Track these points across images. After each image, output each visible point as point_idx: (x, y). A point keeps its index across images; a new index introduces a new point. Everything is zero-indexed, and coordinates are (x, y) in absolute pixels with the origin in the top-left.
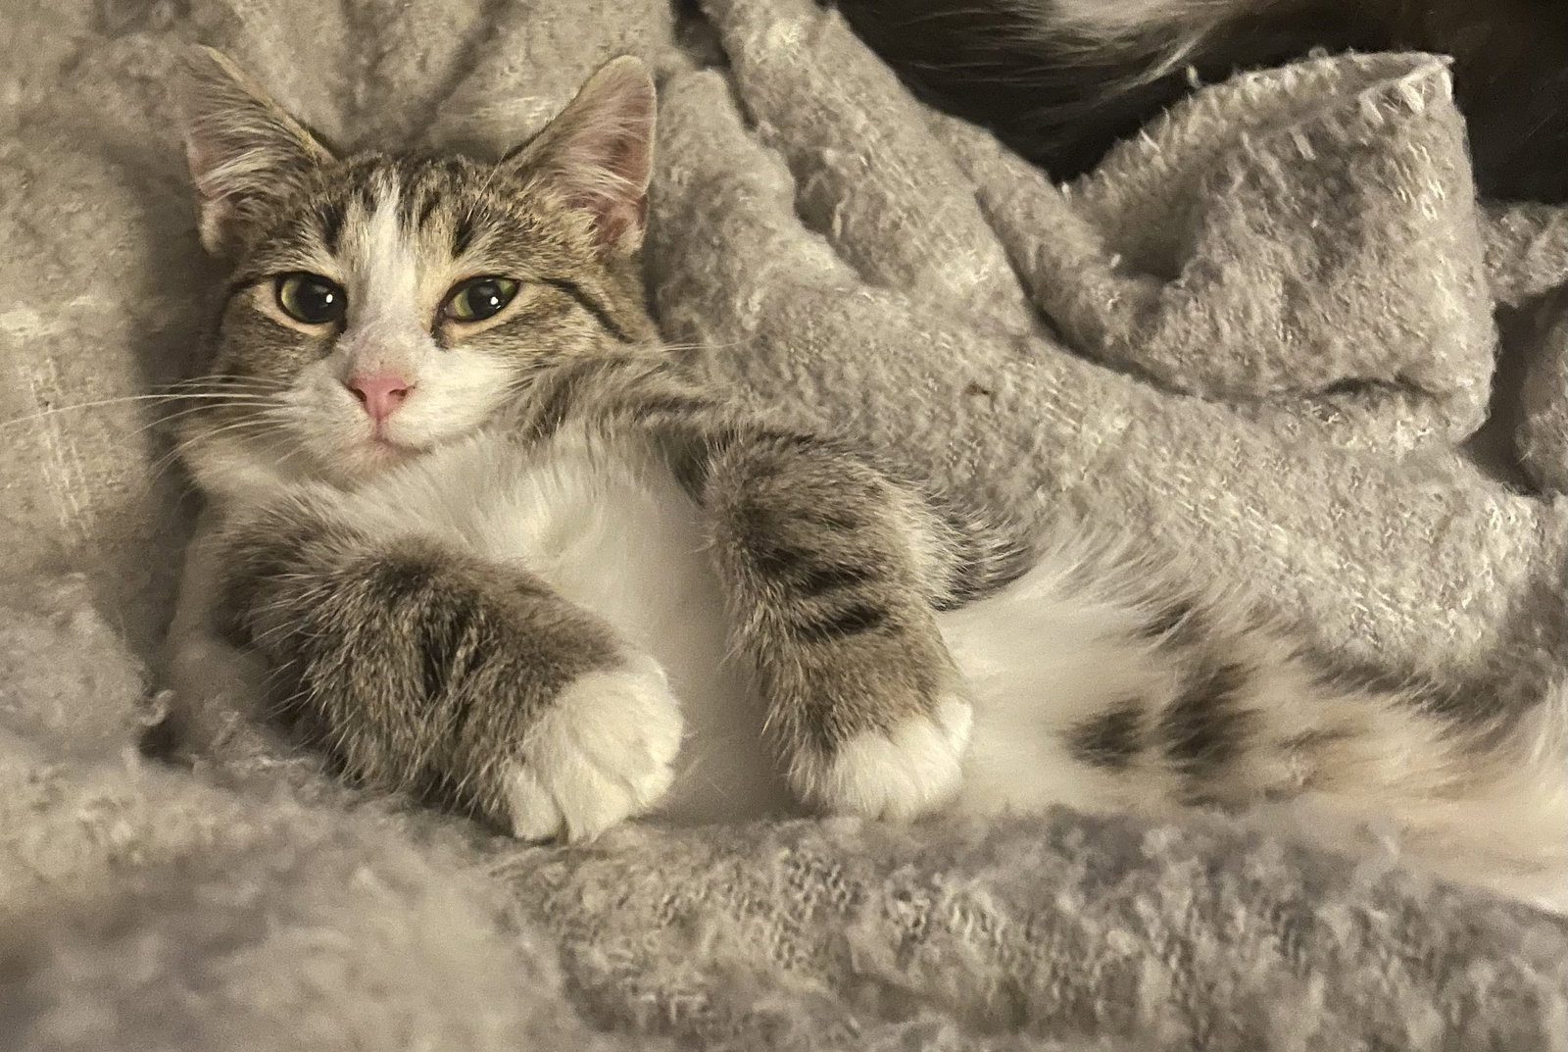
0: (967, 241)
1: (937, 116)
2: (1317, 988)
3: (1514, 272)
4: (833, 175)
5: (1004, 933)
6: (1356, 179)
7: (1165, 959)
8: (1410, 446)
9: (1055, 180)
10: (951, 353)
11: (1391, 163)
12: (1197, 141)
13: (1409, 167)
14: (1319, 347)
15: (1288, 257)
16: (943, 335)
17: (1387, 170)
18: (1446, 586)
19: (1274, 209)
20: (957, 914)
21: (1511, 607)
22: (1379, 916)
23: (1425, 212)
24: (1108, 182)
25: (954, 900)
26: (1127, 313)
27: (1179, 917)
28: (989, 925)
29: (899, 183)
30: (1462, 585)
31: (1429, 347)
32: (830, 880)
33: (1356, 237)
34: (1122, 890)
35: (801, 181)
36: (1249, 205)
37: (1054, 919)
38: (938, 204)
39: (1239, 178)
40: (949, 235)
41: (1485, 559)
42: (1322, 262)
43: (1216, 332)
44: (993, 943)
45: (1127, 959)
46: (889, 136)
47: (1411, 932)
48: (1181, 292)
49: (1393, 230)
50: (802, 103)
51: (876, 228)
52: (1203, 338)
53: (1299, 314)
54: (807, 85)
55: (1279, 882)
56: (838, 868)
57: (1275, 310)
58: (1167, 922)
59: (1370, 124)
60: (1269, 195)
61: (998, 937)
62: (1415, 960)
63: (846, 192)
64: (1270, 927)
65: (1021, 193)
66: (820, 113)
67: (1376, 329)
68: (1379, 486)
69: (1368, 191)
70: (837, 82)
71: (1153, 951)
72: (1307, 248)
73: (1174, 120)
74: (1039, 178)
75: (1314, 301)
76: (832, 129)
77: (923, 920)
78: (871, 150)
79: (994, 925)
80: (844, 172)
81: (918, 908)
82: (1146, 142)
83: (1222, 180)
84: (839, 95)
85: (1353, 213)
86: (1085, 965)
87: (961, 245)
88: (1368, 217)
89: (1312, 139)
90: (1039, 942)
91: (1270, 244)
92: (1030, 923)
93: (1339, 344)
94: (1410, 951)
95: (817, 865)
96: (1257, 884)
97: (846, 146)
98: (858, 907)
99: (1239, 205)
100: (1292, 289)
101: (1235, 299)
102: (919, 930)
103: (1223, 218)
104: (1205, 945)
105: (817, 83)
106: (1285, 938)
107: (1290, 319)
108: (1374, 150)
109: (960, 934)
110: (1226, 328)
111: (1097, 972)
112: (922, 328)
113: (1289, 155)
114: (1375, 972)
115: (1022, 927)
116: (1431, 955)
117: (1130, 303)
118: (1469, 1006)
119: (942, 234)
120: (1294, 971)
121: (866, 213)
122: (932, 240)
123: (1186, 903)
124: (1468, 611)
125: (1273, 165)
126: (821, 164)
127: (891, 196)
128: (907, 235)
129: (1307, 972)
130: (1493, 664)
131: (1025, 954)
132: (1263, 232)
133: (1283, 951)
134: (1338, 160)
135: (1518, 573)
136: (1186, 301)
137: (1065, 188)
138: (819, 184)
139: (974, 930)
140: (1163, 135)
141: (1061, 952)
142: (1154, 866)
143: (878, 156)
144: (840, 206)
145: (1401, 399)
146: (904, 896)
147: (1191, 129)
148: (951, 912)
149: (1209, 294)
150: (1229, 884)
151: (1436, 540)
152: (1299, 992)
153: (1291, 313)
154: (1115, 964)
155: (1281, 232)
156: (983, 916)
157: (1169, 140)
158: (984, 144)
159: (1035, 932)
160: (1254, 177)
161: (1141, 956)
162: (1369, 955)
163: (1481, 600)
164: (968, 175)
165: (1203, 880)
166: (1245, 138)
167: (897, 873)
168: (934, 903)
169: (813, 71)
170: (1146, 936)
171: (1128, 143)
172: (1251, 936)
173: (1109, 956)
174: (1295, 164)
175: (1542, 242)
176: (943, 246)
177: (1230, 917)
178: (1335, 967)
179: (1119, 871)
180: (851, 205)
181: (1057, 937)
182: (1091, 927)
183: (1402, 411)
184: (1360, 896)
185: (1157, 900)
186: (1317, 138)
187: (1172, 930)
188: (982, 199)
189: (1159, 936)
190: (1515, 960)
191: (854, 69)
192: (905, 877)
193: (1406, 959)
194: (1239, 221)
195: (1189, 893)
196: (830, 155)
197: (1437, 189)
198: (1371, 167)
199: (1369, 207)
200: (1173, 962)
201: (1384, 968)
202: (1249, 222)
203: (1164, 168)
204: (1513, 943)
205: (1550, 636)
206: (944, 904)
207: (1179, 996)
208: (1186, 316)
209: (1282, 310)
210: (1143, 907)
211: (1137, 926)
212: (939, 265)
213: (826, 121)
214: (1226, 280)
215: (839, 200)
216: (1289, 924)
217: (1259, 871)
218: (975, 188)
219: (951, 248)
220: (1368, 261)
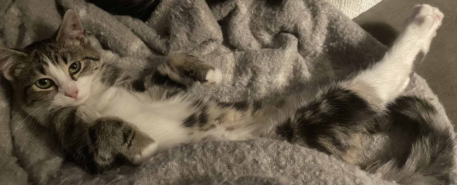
0: (133, 41)
1: (119, 16)
2: (219, 160)
3: (220, 15)
4: (104, 36)
5: (179, 167)
6: (191, 14)
7: (200, 163)
8: (214, 48)
9: (144, 21)
10: (139, 66)
11: (195, 10)
12: (164, 10)
13: (198, 10)
14: (195, 42)
15: (185, 29)
16: (136, 63)
17: (195, 11)
18: (224, 71)
19: (181, 21)
20: (172, 167)
21: (234, 70)
22: (224, 148)
23: (203, 16)
24: (153, 20)
25: (170, 165)
26: (164, 46)
27: (200, 157)
28: (176, 167)
29: (117, 34)
30: (226, 70)
31: (211, 35)
32: (152, 169)
33: (194, 23)
34: (192, 156)
35: (99, 40)
36: (177, 21)
37: (184, 163)
38: (125, 36)
39: (173, 17)
40: (130, 41)
41: (228, 65)
42: (191, 29)
43: (179, 45)
44: (177, 169)
45: (195, 164)
46: (111, 26)
47: (228, 149)
48: (172, 41)
49: (199, 21)
50: (92, 25)
51: (116, 44)
52: (177, 47)
53: (190, 38)
54: (91, 22)
55: (211, 148)
56: (153, 167)
57: (186, 39)
58: (199, 158)
59: (190, 4)
60: (179, 19)
61: (178, 168)
62: (229, 152)
63: (108, 39)
64: (211, 154)
65: (139, 28)
66: (97, 26)
67: (202, 36)
68: (211, 60)
69: (193, 15)
70: (97, 19)
71: (198, 162)
72: (188, 27)
73: (160, 7)
74: (141, 22)
75: (191, 35)
76: (100, 28)
77: (167, 169)
78: (109, 30)
79: (177, 166)
80: (106, 36)
81: (166, 168)
82: (157, 12)
83: (171, 17)
84: (99, 22)
85: (193, 19)
86: (190, 167)
87: (132, 42)
88: (195, 20)
89: (182, 8)
90: (183, 166)
91: (182, 28)
92: (181, 164)
93: (198, 41)
94: (228, 151)
95: (150, 168)
96: (209, 149)
97: (104, 31)
98: (157, 171)
99: (175, 22)
100: (188, 34)
101: (180, 39)
102: (167, 171)
103: (173, 25)
104: (204, 159)
105: (93, 21)
106: (214, 155)
107: (189, 39)
108: (192, 8)
109: (172, 169)
110: (180, 44)
111: (192, 168)
112: (132, 63)
113: (180, 11)
114: (225, 155)
115: (181, 165)
116: (231, 151)
117: (164, 44)
118: (236, 156)
119: (128, 41)
120: (216, 158)
121: (114, 42)
122: (127, 43)
123: (201, 154)
124: (228, 73)
125: (178, 13)
126: (101, 35)
127: (116, 37)
128: (122, 44)
129: (217, 158)
130: (234, 80)
131: (182, 169)
132: (180, 26)
133: (214, 156)
134: (188, 11)
135: (233, 65)
136: (173, 42)
137: (147, 22)
138: (103, 38)
139: (174, 168)
140: (159, 10)
141: (187, 167)
142: (195, 150)
143: (111, 31)
144: (108, 42)
145: (211, 42)
146: (163, 167)
147: (163, 9)
148: (171, 167)
149: (176, 40)
150: (205, 150)
151: (221, 65)
152: (217, 161)
153: (189, 38)
154: (194, 166)
155: (183, 25)
156: (175, 166)
157: (160, 11)
158: (129, 19)
159: (182, 165)
160: (176, 16)
161: (196, 164)
162: (224, 153)
163: (230, 71)
164: (129, 27)
165: (202, 150)
166: (172, 9)
167: (161, 164)
168: (168, 166)
169: (91, 18)
170: (197, 161)
171: (154, 12)
172: (210, 156)
173: (193, 165)
174: (181, 12)
175: (223, 10)
176: (129, 43)
177: (206, 155)
178: (220, 157)
179: (191, 153)
180: (110, 41)
181: (185, 165)
182: (189, 162)
183: (211, 43)
184: (221, 146)
185: (197, 156)
186: (183, 8)
187: (200, 159)
188: (133, 31)
189: (198, 160)
190: (240, 148)
191: (99, 15)
192: (163, 164)
193: (228, 152)
194: (176, 25)
195: (201, 153)
196: (102, 33)
197: (203, 12)
198: (192, 11)
199: (194, 18)
200: (201, 162)
201: (226, 154)
202: (178, 25)
203: (161, 16)
204: (240, 146)
205: (240, 74)
206: (169, 166)
207: (203, 167)
208: (173, 44)
209: (188, 38)
210: (195, 157)
211: (195, 160)
212: (130, 47)
213: (98, 27)
214: (177, 37)
215: (108, 41)
216: (214, 153)
217: (209, 147)
218: (130, 29)
219: (131, 43)
220: (197, 26)
